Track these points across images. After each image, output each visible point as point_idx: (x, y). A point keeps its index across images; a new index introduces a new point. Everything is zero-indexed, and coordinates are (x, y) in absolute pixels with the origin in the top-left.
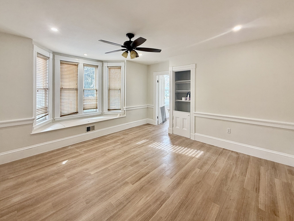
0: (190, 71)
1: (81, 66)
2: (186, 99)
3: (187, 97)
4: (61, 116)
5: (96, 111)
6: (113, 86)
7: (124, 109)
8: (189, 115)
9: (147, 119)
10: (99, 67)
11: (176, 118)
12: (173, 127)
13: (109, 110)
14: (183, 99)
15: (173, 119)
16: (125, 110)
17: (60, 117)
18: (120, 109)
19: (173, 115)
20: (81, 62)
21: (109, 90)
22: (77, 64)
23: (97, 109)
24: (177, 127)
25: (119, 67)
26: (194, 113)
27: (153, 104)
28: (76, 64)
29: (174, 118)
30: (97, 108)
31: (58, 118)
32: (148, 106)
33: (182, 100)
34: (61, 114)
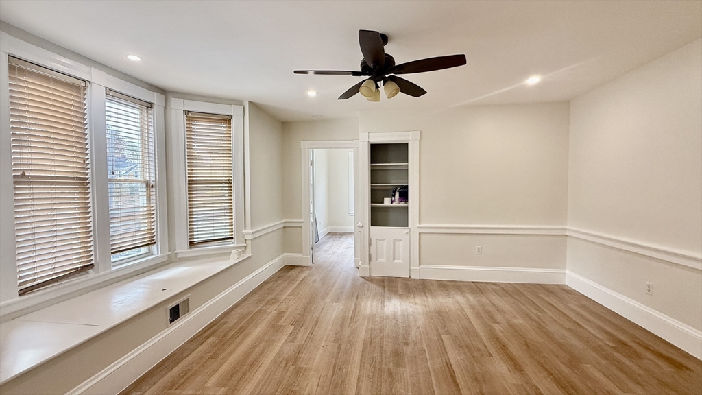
0: (406, 145)
1: (95, 94)
2: (392, 202)
3: (394, 196)
4: (22, 293)
5: (150, 253)
6: (202, 172)
7: (244, 235)
8: (407, 233)
9: (285, 254)
10: (155, 107)
11: (378, 240)
12: (370, 261)
13: (192, 244)
14: (387, 202)
15: (370, 244)
16: (248, 237)
17: (20, 295)
18: (232, 238)
19: (369, 236)
20: (99, 80)
21: (191, 183)
22: (83, 84)
23: (154, 247)
24: (379, 260)
25: (225, 118)
26: (419, 228)
27: (301, 218)
28: (77, 82)
29: (374, 243)
30: (152, 243)
31: (14, 303)
32: (285, 222)
33: (383, 203)
34: (21, 284)
